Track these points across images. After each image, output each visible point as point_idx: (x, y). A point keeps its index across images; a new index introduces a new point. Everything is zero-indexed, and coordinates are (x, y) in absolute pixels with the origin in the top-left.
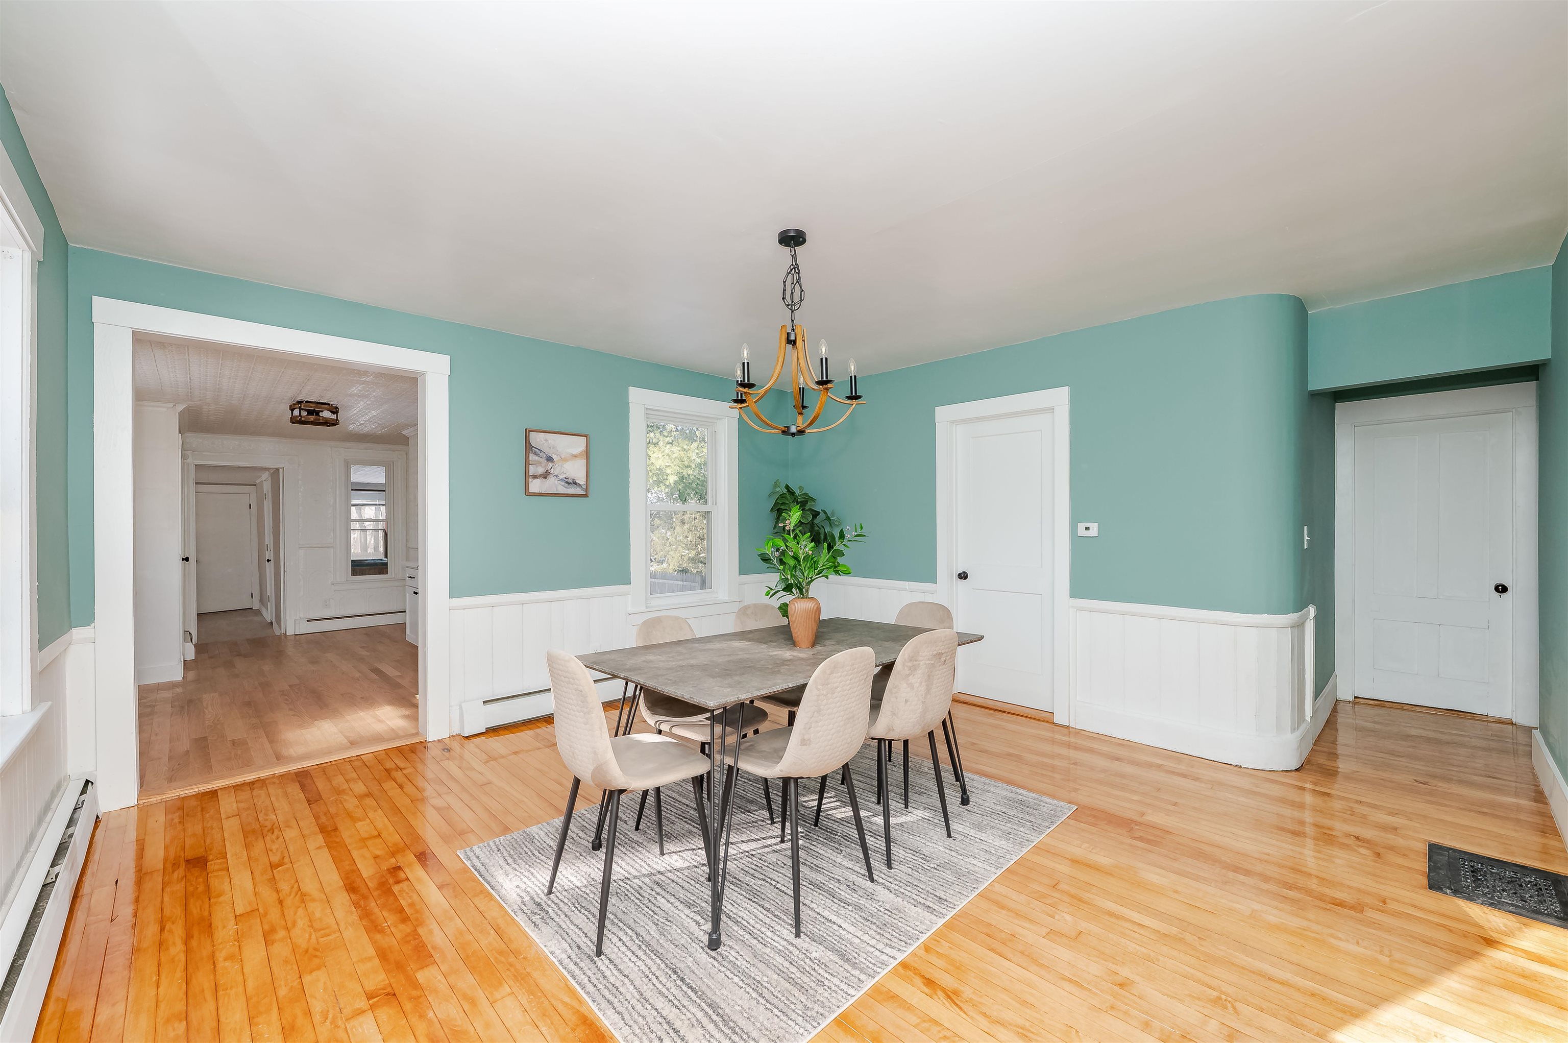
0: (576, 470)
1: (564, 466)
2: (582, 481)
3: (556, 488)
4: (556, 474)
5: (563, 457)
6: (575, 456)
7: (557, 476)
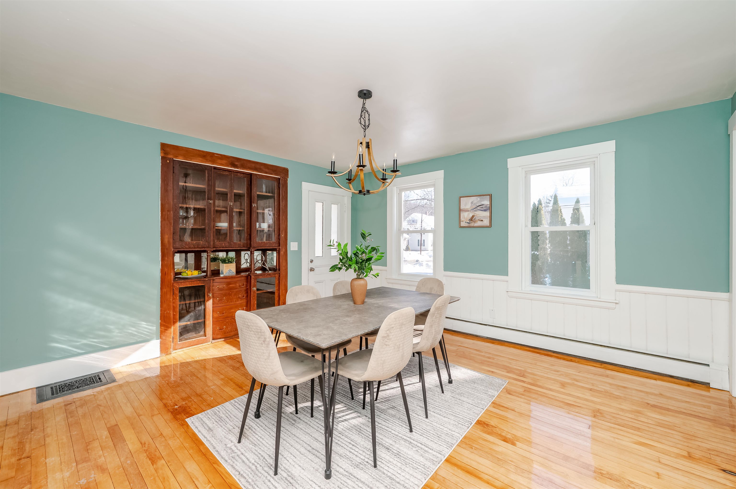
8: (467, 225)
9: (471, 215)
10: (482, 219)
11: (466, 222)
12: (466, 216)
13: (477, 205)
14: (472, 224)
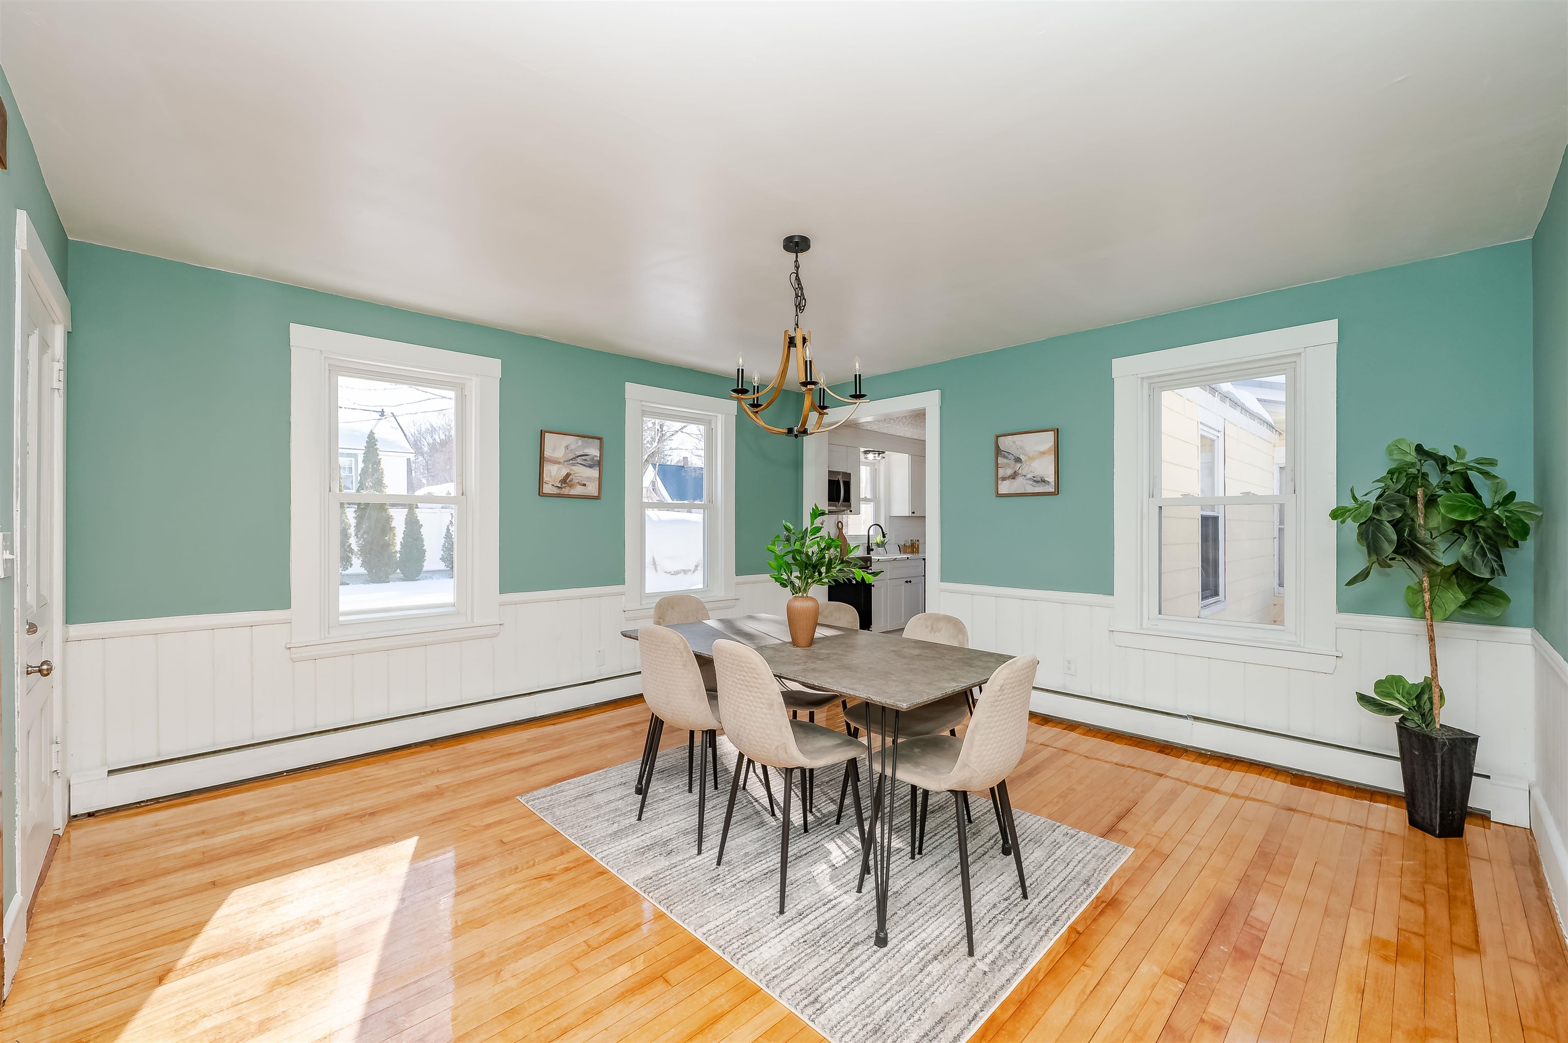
0: (1046, 468)
1: (1032, 464)
2: (1051, 478)
3: (1024, 488)
4: (1024, 473)
5: (1031, 456)
6: (1043, 453)
7: (1025, 476)
8: (555, 491)
9: (564, 472)
10: (585, 483)
11: (553, 485)
12: (553, 473)
13: (577, 453)
14: (566, 491)
